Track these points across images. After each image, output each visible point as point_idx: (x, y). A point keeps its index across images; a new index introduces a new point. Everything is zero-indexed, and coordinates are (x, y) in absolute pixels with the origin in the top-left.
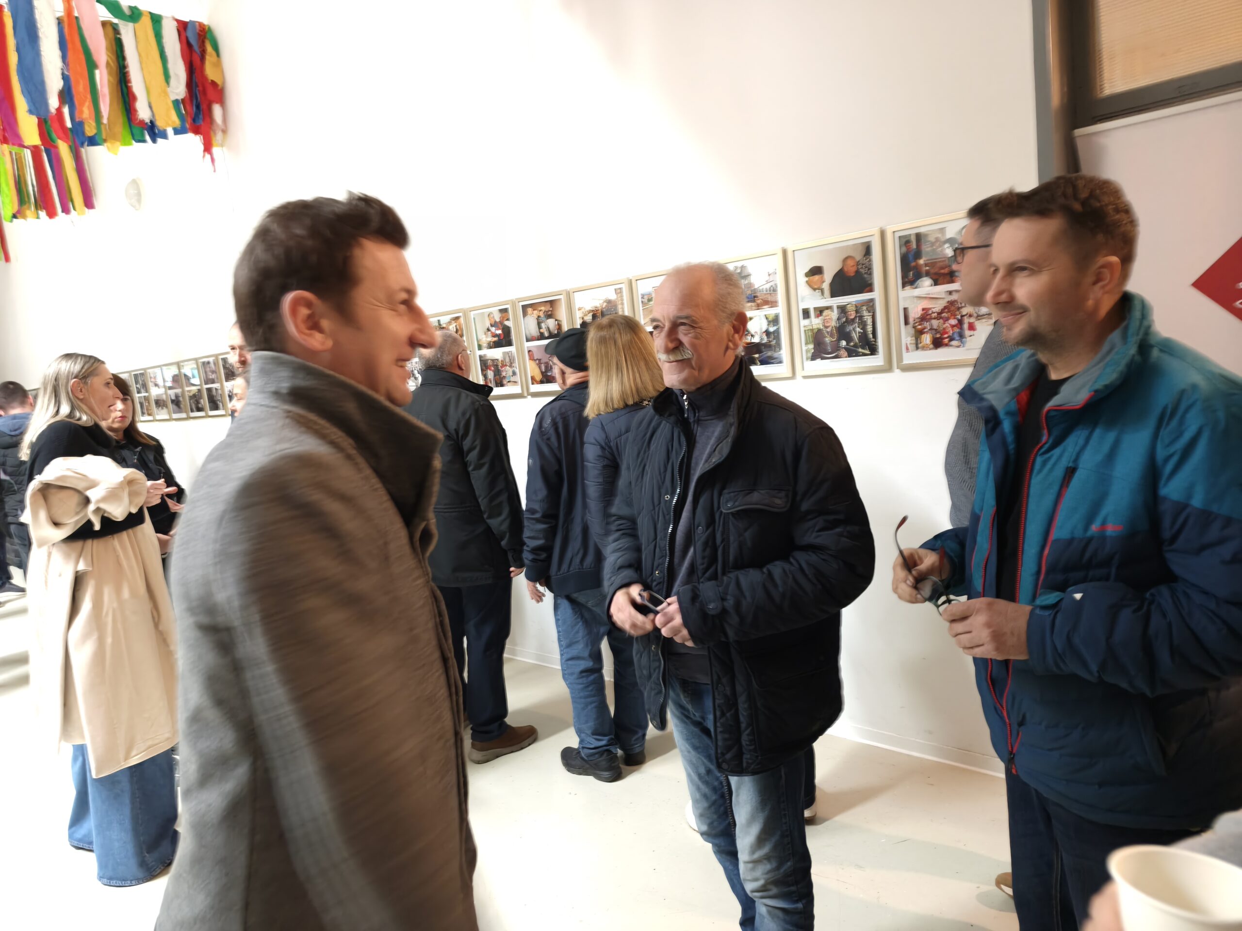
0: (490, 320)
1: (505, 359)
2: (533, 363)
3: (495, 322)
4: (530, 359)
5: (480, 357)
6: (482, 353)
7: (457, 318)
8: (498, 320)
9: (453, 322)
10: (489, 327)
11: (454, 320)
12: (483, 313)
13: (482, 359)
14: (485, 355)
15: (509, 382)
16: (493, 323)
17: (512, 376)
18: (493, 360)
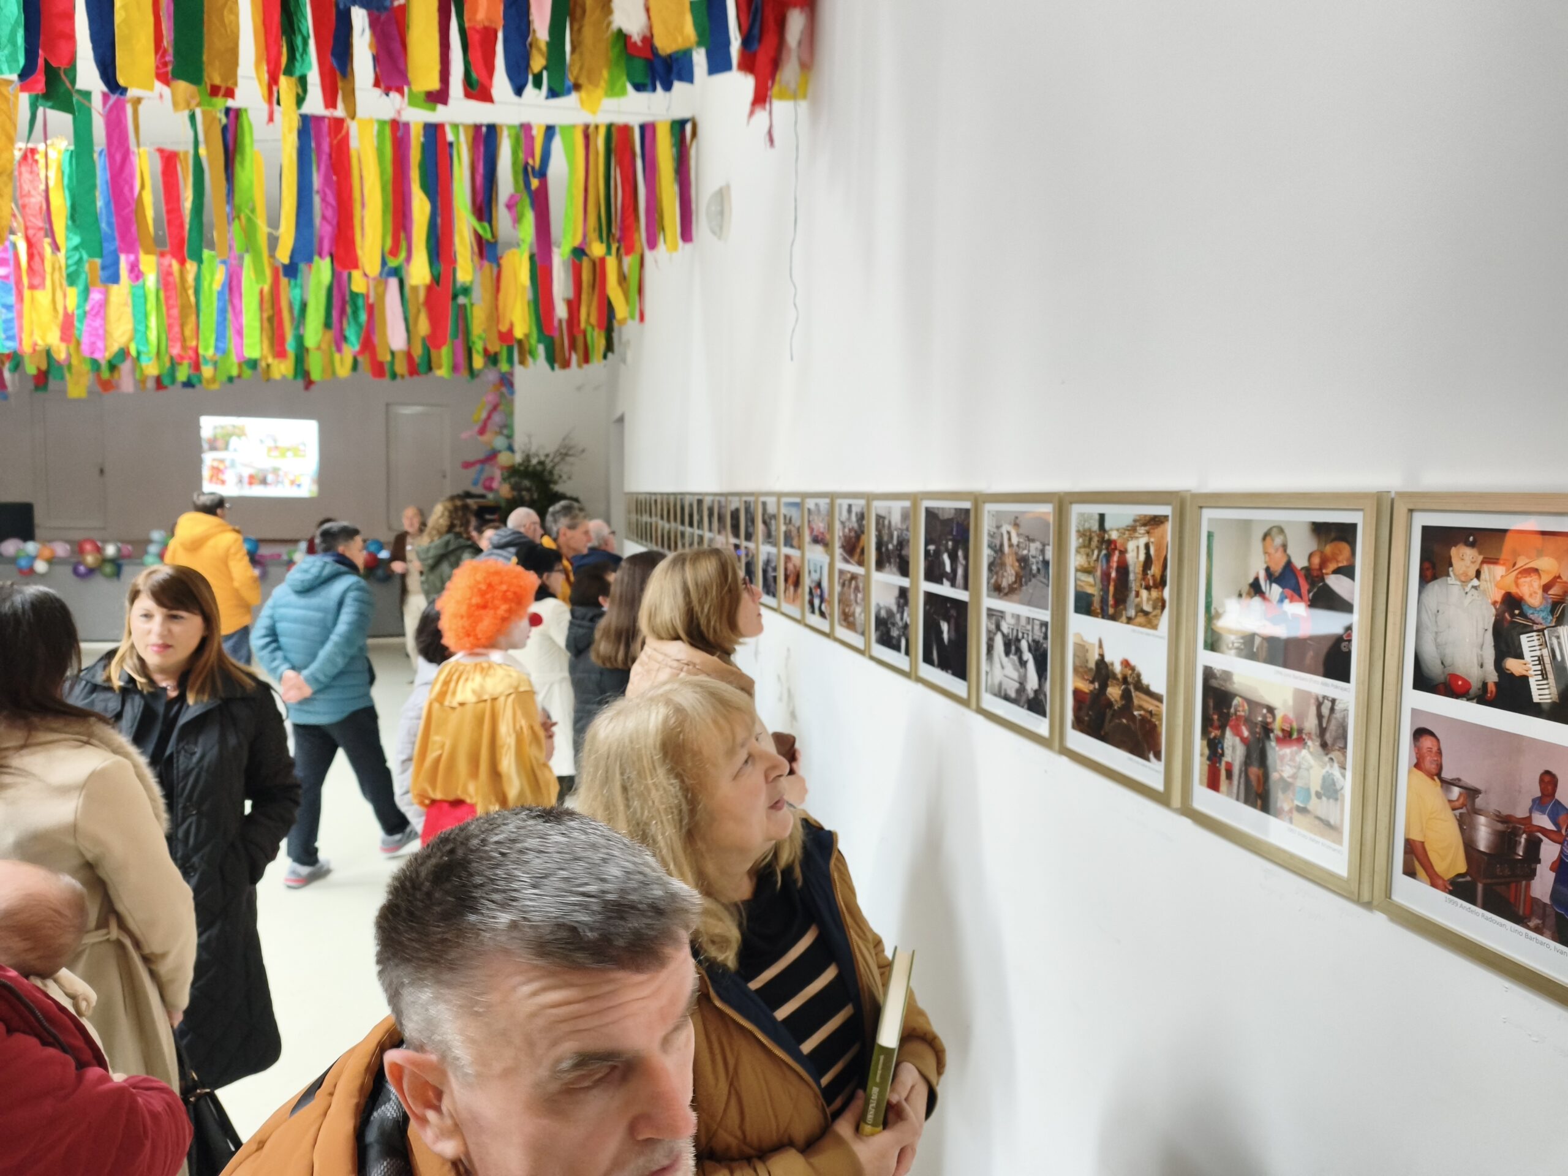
0: (1266, 553)
1: (1301, 716)
2: (1431, 789)
3: (1289, 565)
4: (1418, 766)
5: (1208, 673)
6: (1218, 661)
7: (1156, 521)
8: (1300, 562)
9: (1142, 530)
10: (1257, 580)
11: (1144, 525)
12: (1246, 524)
13: (1214, 683)
14: (1227, 675)
15: (1303, 810)
16: (1278, 568)
17: (1319, 795)
18: (1253, 704)
